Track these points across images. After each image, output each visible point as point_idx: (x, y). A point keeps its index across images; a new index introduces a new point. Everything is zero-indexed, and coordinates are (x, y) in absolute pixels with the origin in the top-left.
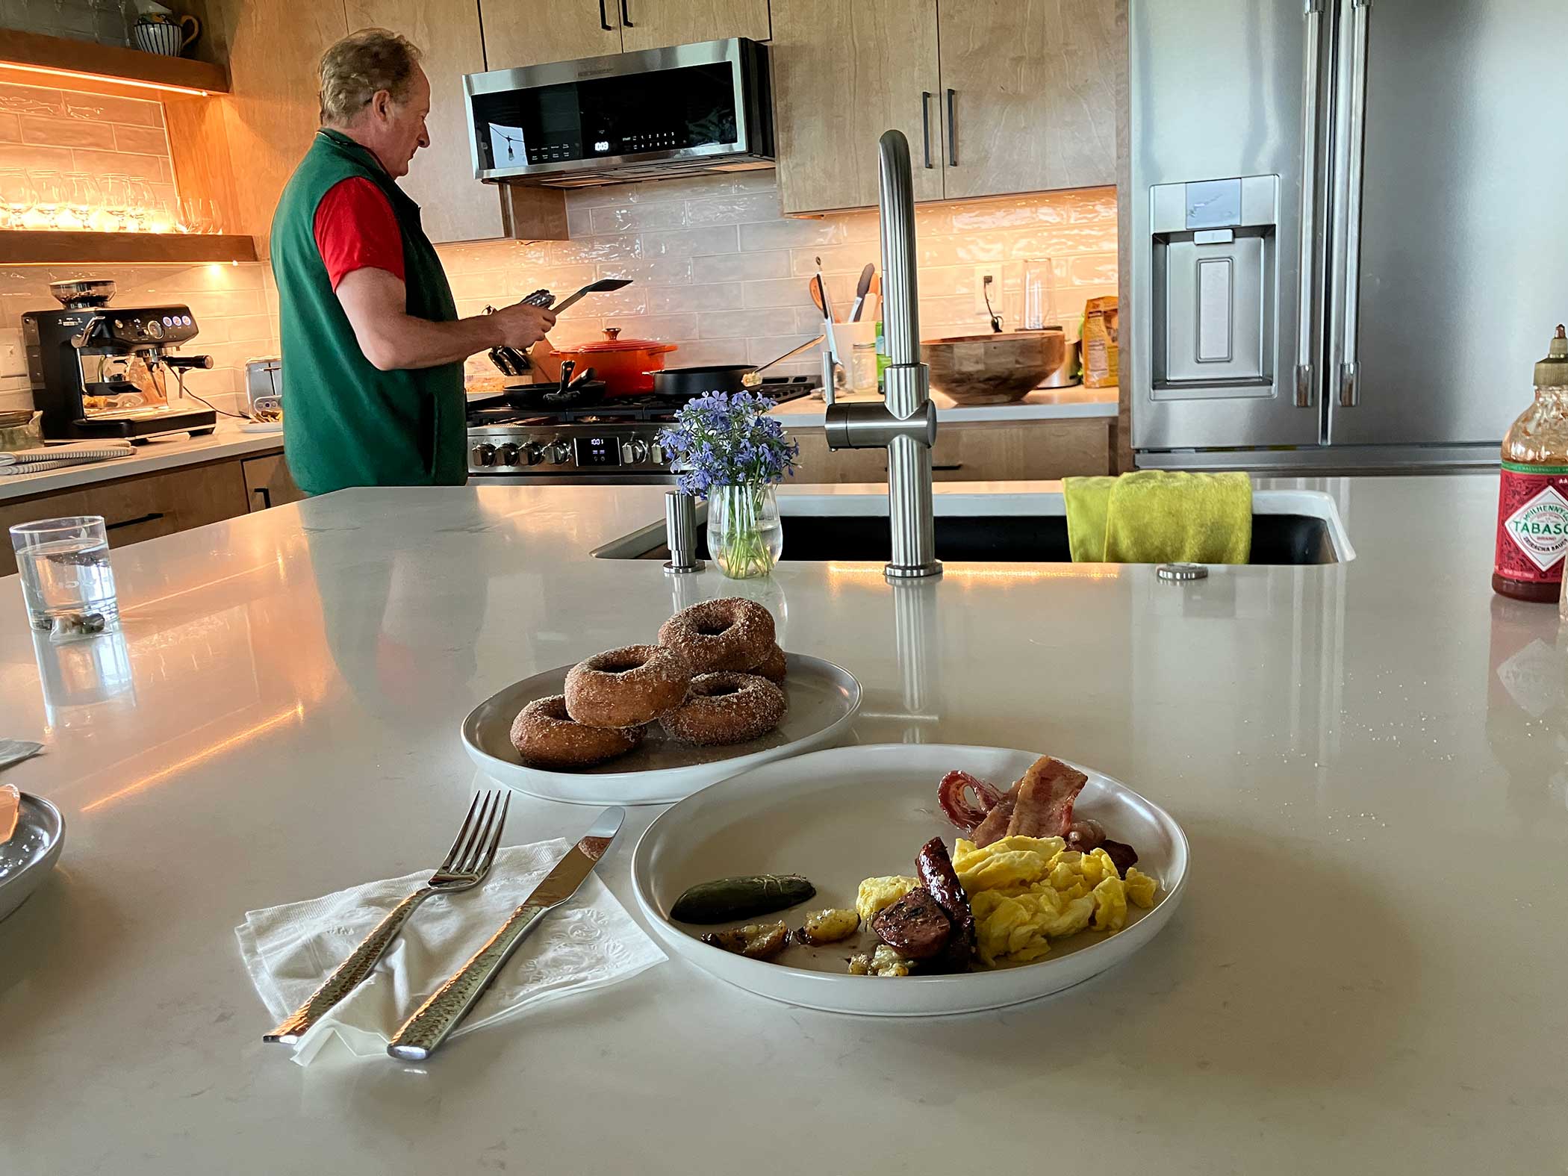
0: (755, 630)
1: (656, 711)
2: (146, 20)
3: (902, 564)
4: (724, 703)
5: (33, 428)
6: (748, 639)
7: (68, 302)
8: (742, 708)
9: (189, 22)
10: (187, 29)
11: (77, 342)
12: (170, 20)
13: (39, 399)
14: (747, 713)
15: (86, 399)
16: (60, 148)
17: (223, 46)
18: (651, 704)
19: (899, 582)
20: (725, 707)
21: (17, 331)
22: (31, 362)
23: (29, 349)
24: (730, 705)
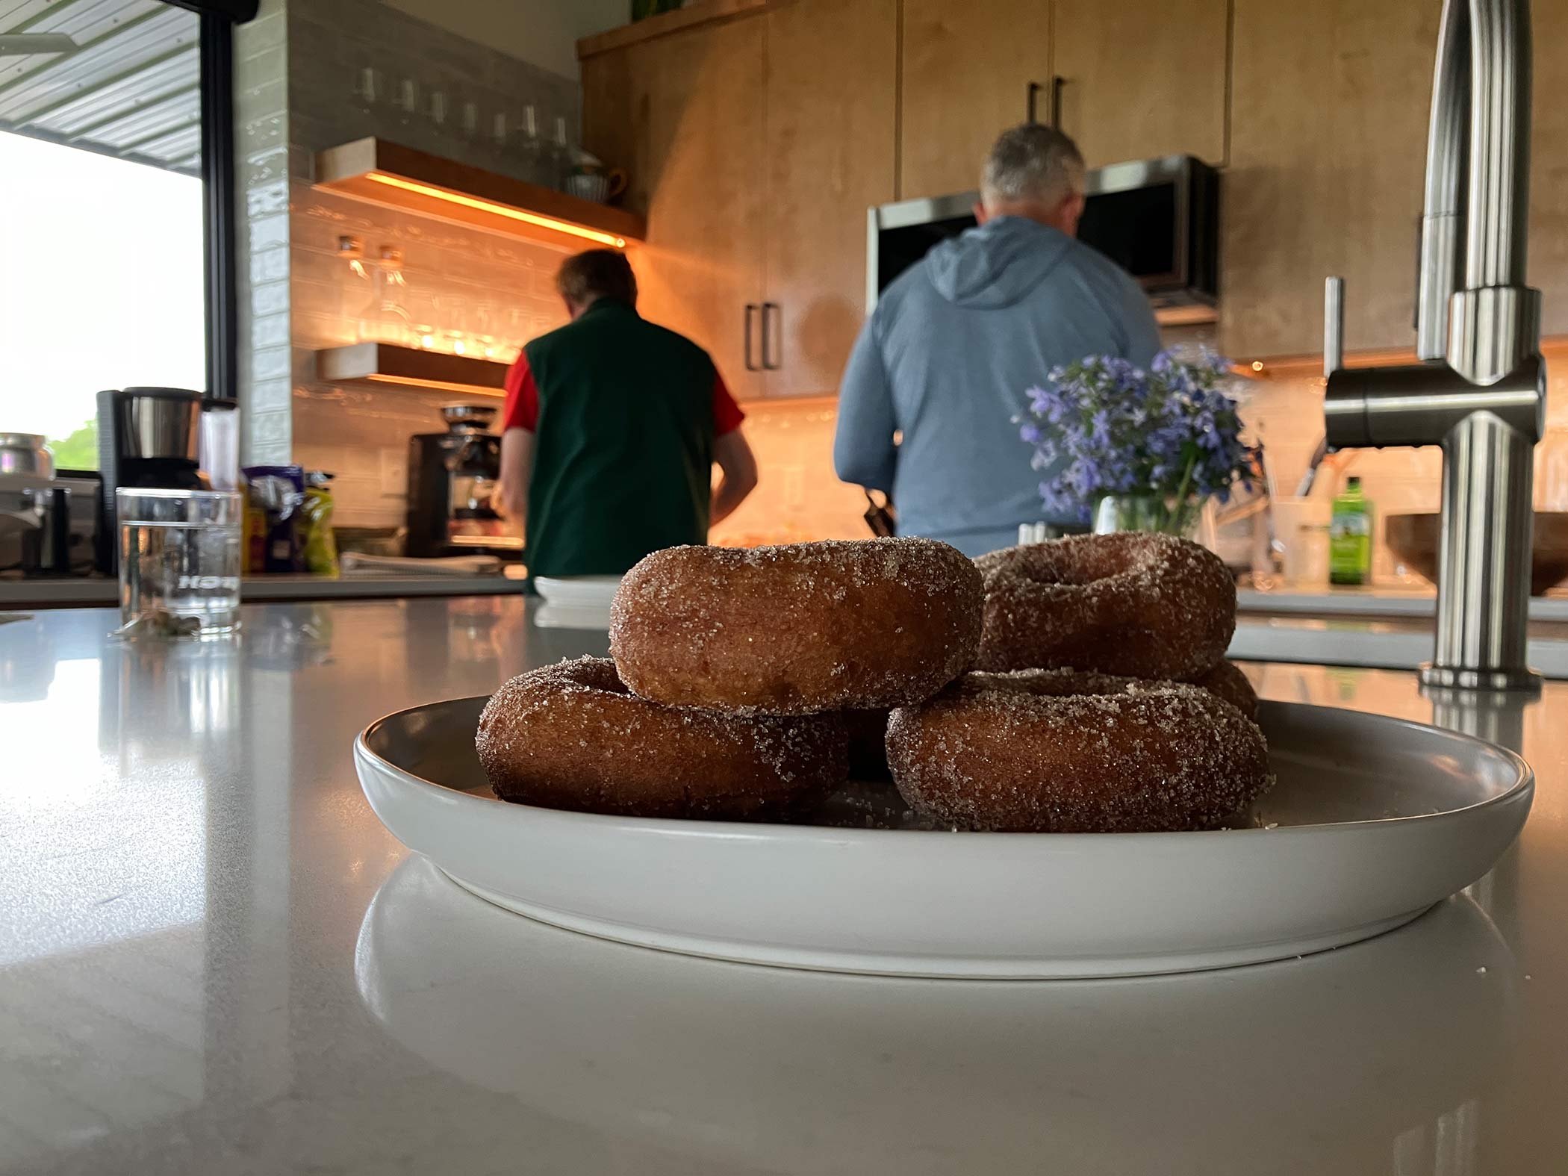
0: (1185, 582)
1: (852, 667)
2: (578, 170)
3: (1456, 661)
4: (1080, 712)
5: (393, 544)
6: (1164, 595)
7: (454, 423)
8: (1135, 731)
9: (618, 177)
10: (614, 182)
11: (451, 464)
12: (599, 171)
13: (411, 518)
14: (1148, 747)
15: (453, 524)
16: (478, 285)
17: (645, 198)
18: (835, 640)
19: (1447, 696)
20: (1082, 720)
21: (403, 452)
22: (411, 483)
23: (411, 470)
24: (1093, 717)
